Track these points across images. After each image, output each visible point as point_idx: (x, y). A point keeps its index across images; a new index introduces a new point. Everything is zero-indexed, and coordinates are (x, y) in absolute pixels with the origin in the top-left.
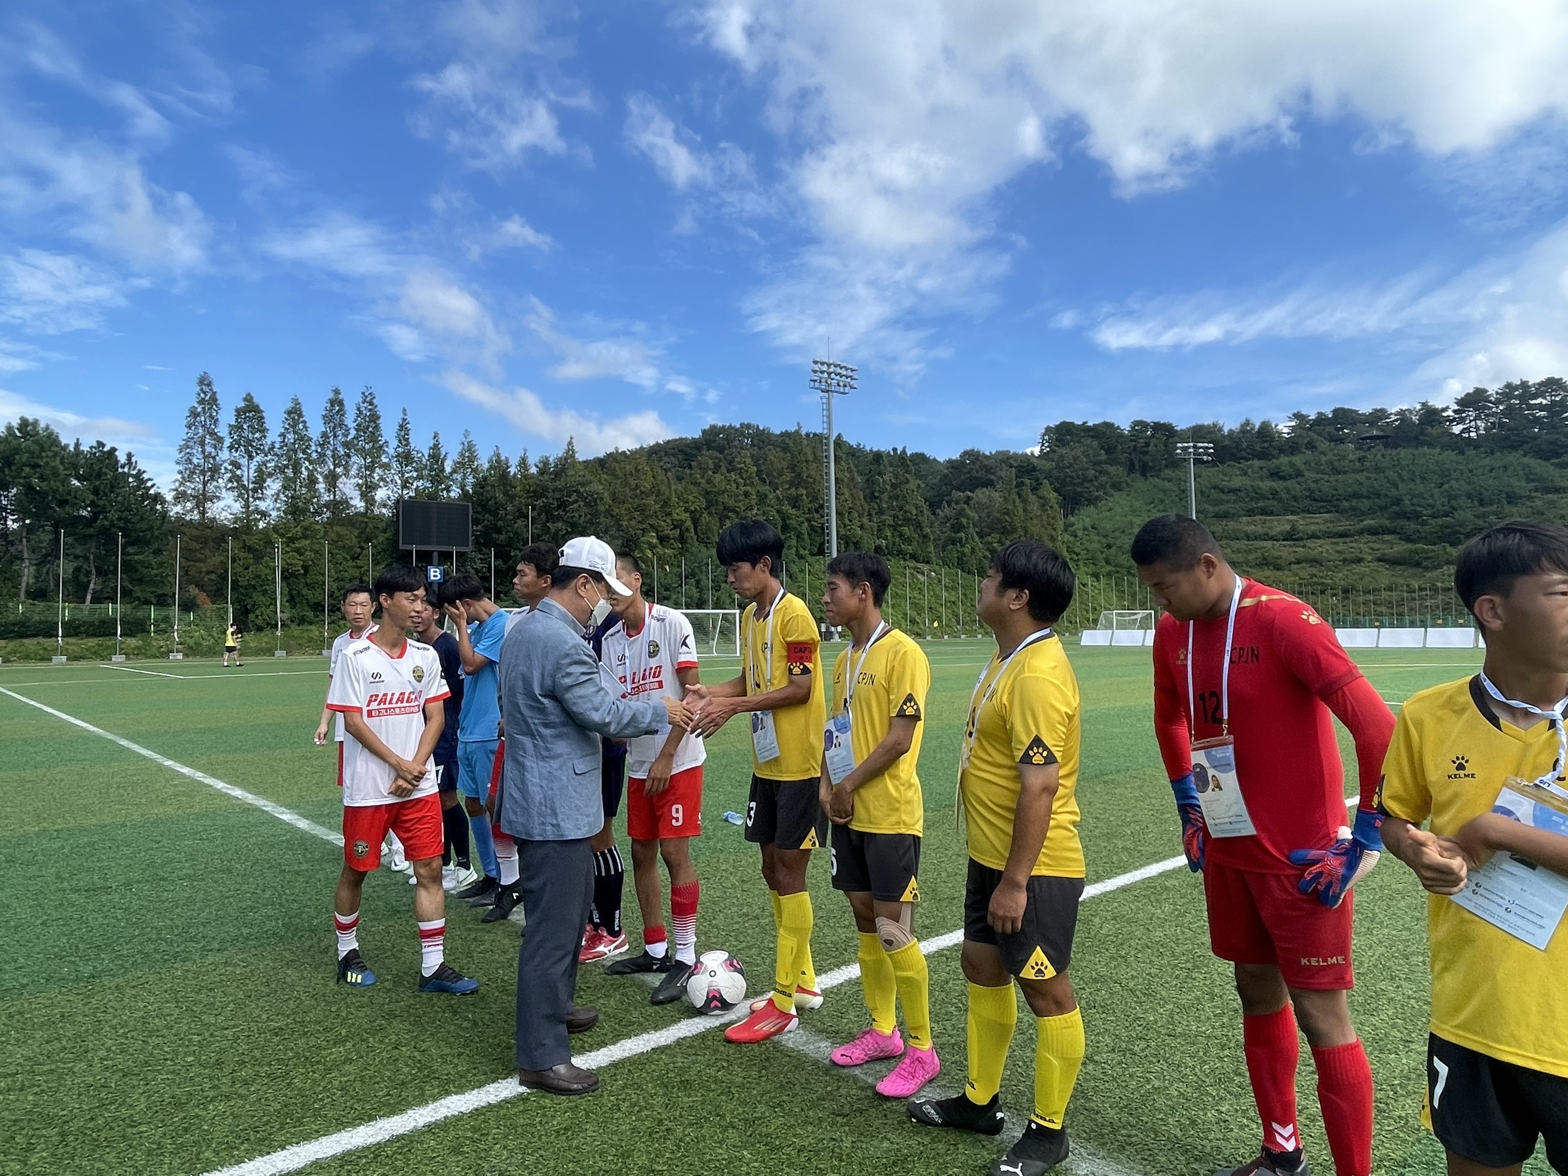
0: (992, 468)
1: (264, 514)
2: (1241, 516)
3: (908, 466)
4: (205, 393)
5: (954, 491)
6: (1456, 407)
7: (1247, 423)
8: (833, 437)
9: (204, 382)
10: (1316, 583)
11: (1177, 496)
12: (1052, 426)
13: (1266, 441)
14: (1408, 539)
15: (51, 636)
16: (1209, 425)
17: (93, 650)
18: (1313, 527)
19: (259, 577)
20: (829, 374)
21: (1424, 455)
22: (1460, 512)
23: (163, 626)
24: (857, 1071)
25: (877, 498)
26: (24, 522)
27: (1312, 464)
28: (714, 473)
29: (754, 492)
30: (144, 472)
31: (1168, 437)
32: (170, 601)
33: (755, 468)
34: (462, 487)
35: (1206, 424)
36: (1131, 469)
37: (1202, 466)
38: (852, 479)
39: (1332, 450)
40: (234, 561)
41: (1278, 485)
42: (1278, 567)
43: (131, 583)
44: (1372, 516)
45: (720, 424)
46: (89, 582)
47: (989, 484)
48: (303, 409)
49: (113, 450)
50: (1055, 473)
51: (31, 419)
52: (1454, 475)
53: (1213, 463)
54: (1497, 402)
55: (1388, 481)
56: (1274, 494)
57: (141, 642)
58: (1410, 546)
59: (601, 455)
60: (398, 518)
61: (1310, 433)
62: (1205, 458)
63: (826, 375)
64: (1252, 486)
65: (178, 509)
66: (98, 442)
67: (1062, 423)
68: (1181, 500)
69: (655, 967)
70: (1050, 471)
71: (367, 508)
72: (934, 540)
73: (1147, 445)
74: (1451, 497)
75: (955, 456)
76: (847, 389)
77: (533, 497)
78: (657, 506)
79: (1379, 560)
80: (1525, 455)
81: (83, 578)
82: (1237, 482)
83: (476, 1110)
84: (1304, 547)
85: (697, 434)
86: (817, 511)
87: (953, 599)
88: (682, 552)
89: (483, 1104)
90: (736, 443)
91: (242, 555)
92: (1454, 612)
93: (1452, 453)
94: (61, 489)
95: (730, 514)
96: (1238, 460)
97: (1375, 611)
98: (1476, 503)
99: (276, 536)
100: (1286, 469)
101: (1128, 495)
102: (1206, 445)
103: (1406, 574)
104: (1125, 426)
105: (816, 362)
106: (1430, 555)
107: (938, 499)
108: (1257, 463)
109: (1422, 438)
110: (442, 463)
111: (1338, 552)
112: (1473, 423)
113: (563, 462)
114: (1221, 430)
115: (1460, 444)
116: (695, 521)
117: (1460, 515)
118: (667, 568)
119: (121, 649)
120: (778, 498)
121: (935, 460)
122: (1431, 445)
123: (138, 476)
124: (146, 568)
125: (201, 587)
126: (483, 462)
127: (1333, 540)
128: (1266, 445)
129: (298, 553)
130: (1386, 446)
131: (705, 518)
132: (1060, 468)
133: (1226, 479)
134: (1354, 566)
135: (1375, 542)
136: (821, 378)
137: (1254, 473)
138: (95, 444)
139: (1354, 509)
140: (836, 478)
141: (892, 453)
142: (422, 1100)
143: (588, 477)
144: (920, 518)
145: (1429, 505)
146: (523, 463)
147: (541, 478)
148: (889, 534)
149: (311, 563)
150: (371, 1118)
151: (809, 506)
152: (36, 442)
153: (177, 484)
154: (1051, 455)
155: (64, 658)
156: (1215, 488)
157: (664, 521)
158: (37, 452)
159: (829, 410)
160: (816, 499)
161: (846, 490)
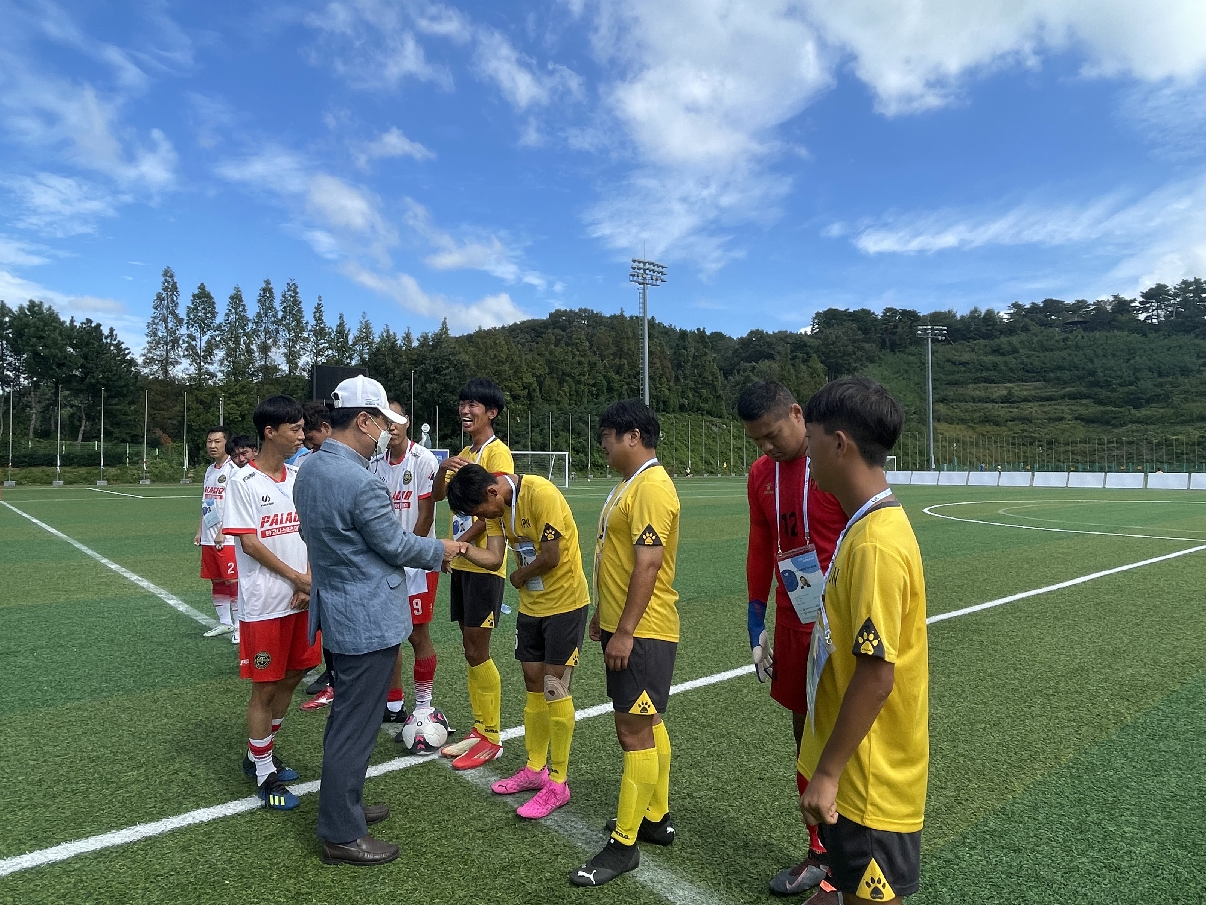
0: (772, 344)
1: (213, 375)
2: (969, 383)
3: (707, 343)
4: (168, 282)
5: (742, 362)
6: (1142, 299)
7: (976, 310)
8: (648, 318)
9: (168, 274)
10: (1026, 437)
11: (919, 367)
12: (821, 311)
13: (990, 325)
14: (1100, 403)
15: (52, 466)
16: (945, 312)
17: (83, 477)
18: (1025, 393)
20: (645, 270)
21: (1115, 337)
22: (1143, 382)
23: (136, 459)
24: (509, 800)
25: (682, 366)
26: (32, 379)
27: (1026, 343)
28: (555, 346)
29: (586, 361)
30: (123, 343)
31: (913, 321)
32: (141, 440)
33: (588, 344)
34: (361, 355)
35: (943, 311)
36: (883, 346)
37: (939, 344)
38: (663, 352)
39: (1042, 332)
40: (188, 410)
41: (998, 359)
42: (997, 424)
43: (111, 427)
44: (1073, 384)
45: (563, 309)
46: (81, 426)
47: (770, 357)
48: (243, 295)
49: (99, 325)
50: (822, 349)
51: (37, 301)
52: (1138, 353)
53: (947, 342)
54: (1175, 295)
55: (1086, 358)
56: (995, 366)
57: (119, 471)
58: (1101, 408)
59: (472, 332)
60: (312, 379)
61: (1025, 319)
62: (940, 338)
63: (642, 271)
64: (978, 360)
65: (146, 370)
66: (87, 319)
67: (829, 310)
68: (922, 370)
69: (391, 718)
70: (819, 347)
71: (290, 371)
72: (726, 400)
73: (896, 327)
74: (1136, 370)
75: (745, 335)
76: (659, 282)
77: (414, 364)
78: (511, 371)
79: (1077, 419)
80: (1196, 337)
81: (77, 423)
82: (966, 357)
83: (214, 819)
84: (1017, 408)
85: (545, 317)
86: (635, 377)
87: (739, 446)
88: (530, 407)
89: (221, 816)
90: (575, 323)
91: (195, 406)
92: (1135, 461)
93: (1137, 336)
94: (59, 355)
95: (567, 378)
96: (967, 339)
97: (1072, 459)
98: (1155, 375)
99: (220, 392)
100: (1006, 347)
101: (879, 366)
102: (941, 327)
103: (1098, 430)
104: (879, 312)
105: (634, 261)
106: (1117, 415)
107: (730, 368)
108: (982, 342)
109: (1113, 323)
110: (347, 337)
111: (1044, 412)
112: (1155, 312)
113: (439, 337)
114: (954, 315)
115: (1144, 328)
116: (541, 384)
117: (1142, 384)
118: (518, 419)
119: (104, 476)
120: (605, 366)
121: (730, 337)
122: (1120, 329)
123: (118, 346)
124: (123, 415)
125: (164, 429)
127: (1041, 403)
128: (990, 328)
129: (237, 404)
130: (1085, 330)
131: (548, 381)
132: (826, 346)
133: (956, 354)
134: (1057, 423)
135: (1074, 405)
136: (638, 273)
137: (979, 349)
138: (85, 321)
139: (1058, 379)
140: (649, 351)
141: (696, 332)
142: (176, 812)
144: (715, 383)
145: (1118, 377)
146: (408, 338)
147: (421, 349)
148: (691, 395)
149: (246, 412)
150: (134, 824)
151: (629, 372)
152: (40, 319)
153: (146, 351)
154: (820, 335)
155: (61, 482)
156: (948, 361)
157: (516, 383)
158: (41, 327)
159: (644, 298)
160: (635, 367)
161: (657, 361)
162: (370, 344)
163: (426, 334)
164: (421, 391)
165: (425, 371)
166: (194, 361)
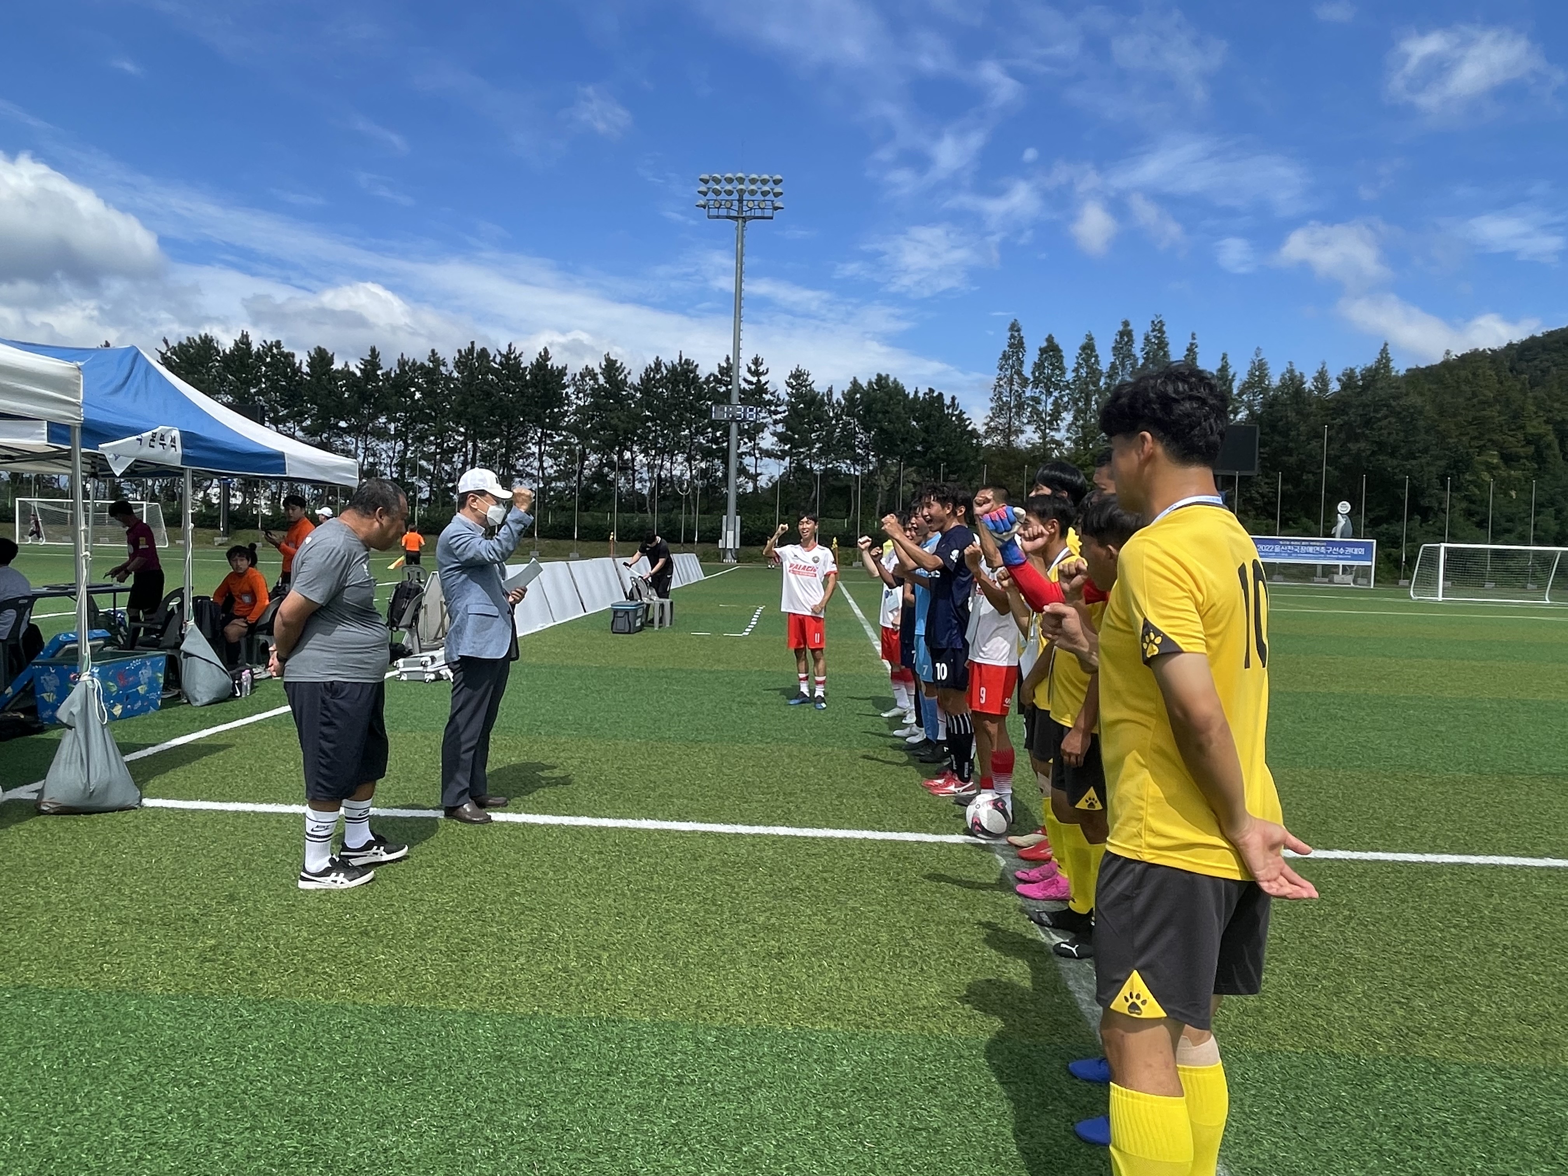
4: (1015, 337)
9: (1014, 327)
26: (879, 456)
30: (964, 413)
34: (1250, 407)
48: (1095, 344)
49: (941, 395)
51: (884, 374)
65: (988, 441)
66: (929, 389)
77: (1328, 415)
94: (903, 430)
110: (1230, 384)
113: (1374, 373)
126: (1275, 380)
138: (927, 391)
143: (1404, 388)
146: (1322, 378)
147: (1343, 393)
153: (989, 419)
157: (1513, 436)
162: (1265, 391)
163: (1352, 370)
164: (1337, 453)
165: (1346, 426)
166: (1038, 427)
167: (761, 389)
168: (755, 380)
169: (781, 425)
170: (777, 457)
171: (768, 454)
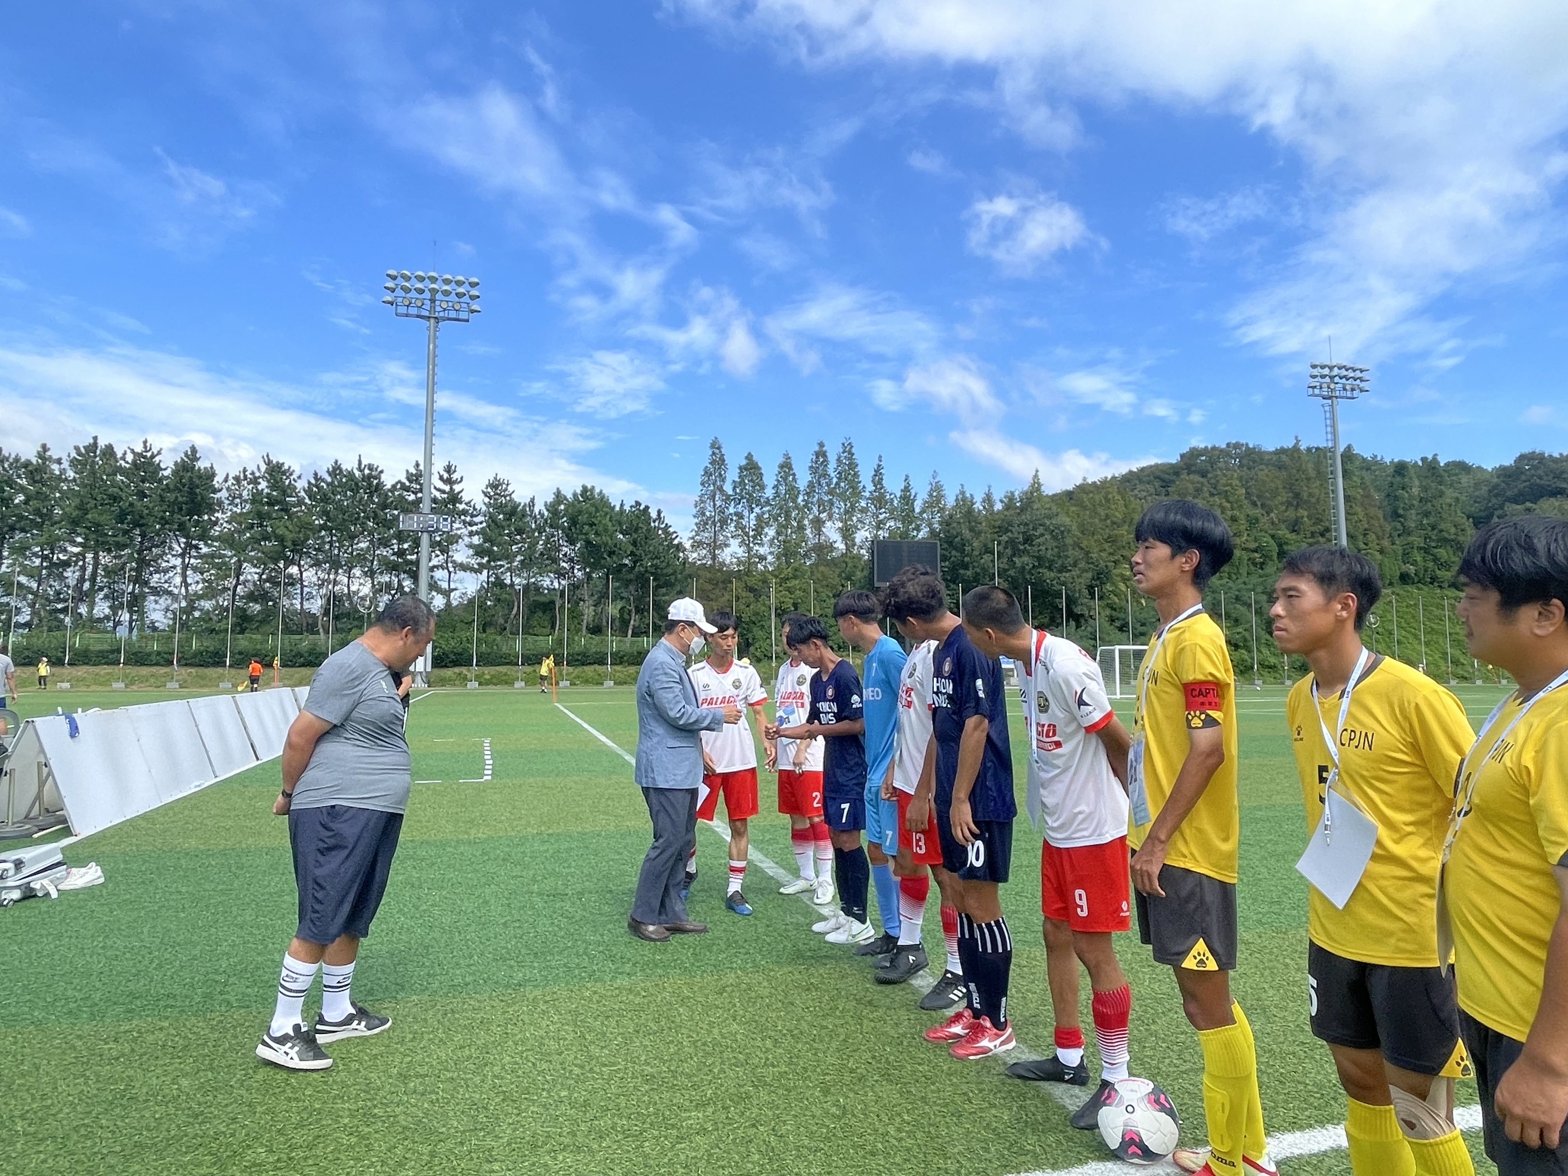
0: (1563, 473)
1: (763, 558)
3: (1441, 476)
4: (716, 455)
5: (1507, 504)
8: (1341, 448)
9: (715, 446)
15: (603, 664)
19: (758, 614)
20: (1332, 378)
25: (1401, 516)
26: (585, 570)
29: (1242, 517)
30: (670, 526)
33: (1244, 491)
34: (930, 525)
38: (1368, 496)
40: (737, 599)
45: (1202, 446)
46: (630, 619)
48: (792, 463)
49: (647, 508)
51: (590, 486)
59: (1070, 487)
60: (873, 557)
63: (1327, 379)
65: (695, 555)
66: (636, 502)
69: (1067, 1077)
71: (847, 550)
75: (1509, 461)
76: (1355, 394)
77: (996, 533)
81: (626, 617)
85: (1174, 459)
86: (1322, 535)
90: (1221, 464)
91: (744, 594)
94: (610, 543)
99: (770, 577)
105: (1314, 367)
110: (913, 504)
113: (1029, 495)
120: (1272, 522)
121: (1479, 468)
123: (666, 529)
126: (950, 501)
129: (789, 592)
136: (1321, 384)
138: (634, 504)
140: (1345, 496)
141: (1420, 463)
143: (1055, 509)
146: (988, 499)
147: (1005, 513)
148: (1419, 559)
149: (799, 600)
151: (1312, 529)
152: (593, 505)
153: (694, 534)
155: (612, 683)
158: (594, 513)
159: (1333, 419)
160: (1321, 521)
161: (1359, 510)
162: (941, 510)
163: (1012, 493)
164: (1007, 567)
165: (1012, 542)
166: (743, 541)
167: (454, 498)
168: (447, 488)
169: (477, 537)
170: (472, 570)
171: (464, 567)
